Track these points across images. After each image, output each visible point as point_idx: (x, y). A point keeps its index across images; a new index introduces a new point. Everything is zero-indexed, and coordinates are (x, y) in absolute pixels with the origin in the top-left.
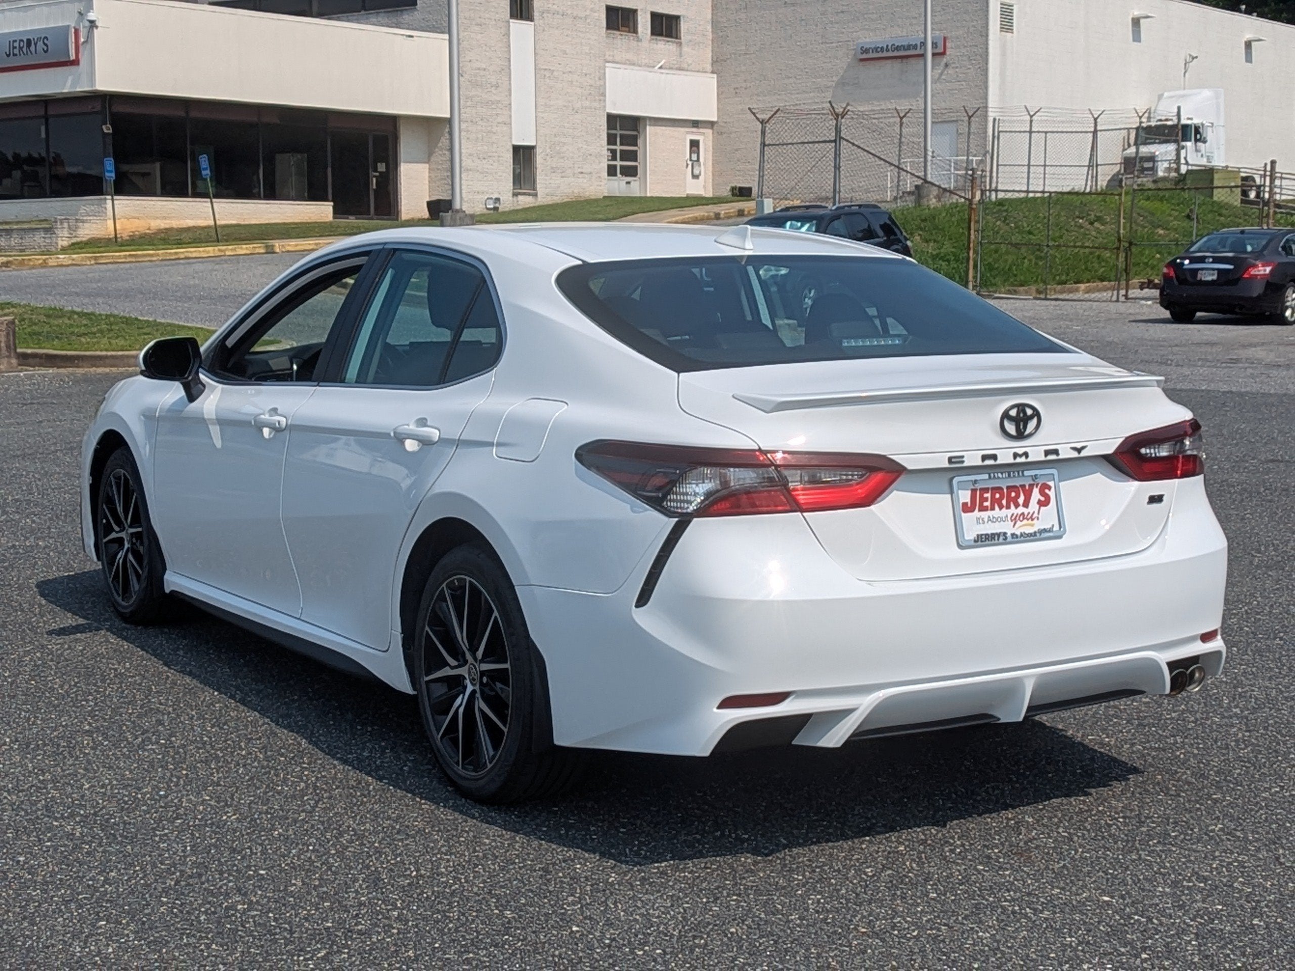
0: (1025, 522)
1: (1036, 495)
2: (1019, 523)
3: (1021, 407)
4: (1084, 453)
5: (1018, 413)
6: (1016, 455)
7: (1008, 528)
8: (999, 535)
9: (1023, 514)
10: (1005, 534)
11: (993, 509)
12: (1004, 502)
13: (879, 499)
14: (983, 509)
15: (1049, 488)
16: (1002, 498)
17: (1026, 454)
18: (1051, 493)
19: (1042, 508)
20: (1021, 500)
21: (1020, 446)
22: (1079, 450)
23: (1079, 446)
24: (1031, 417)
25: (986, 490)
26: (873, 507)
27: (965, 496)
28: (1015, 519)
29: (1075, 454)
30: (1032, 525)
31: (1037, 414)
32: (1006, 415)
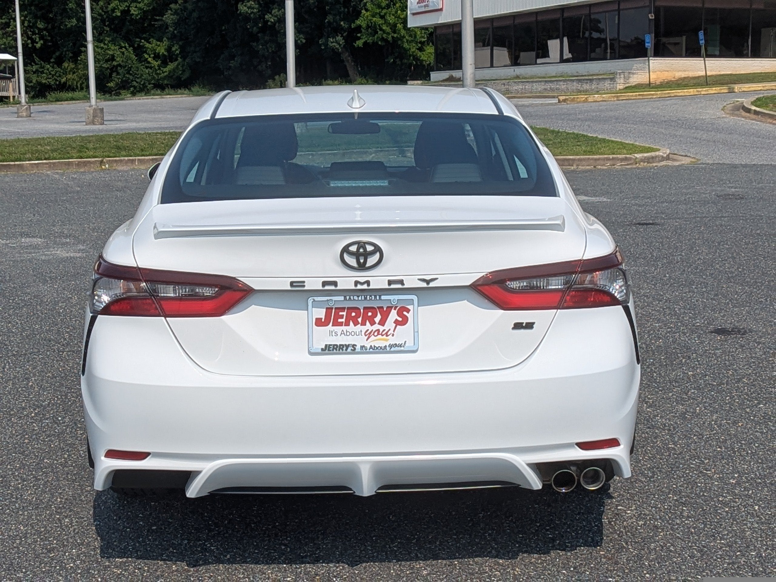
0: (380, 337)
1: (393, 315)
2: (373, 338)
3: (361, 244)
4: (432, 285)
5: (358, 248)
6: (356, 283)
7: (360, 341)
8: (347, 346)
9: (378, 330)
10: (354, 346)
11: (347, 324)
12: (360, 320)
13: (235, 309)
14: (338, 324)
15: (408, 311)
16: (358, 316)
17: (368, 283)
18: (410, 315)
19: (398, 327)
20: (378, 319)
21: (362, 276)
22: (428, 282)
23: (428, 278)
24: (372, 253)
25: (343, 309)
26: (222, 317)
27: (321, 313)
28: (369, 335)
29: (424, 285)
30: (387, 340)
31: (378, 249)
32: (345, 250)
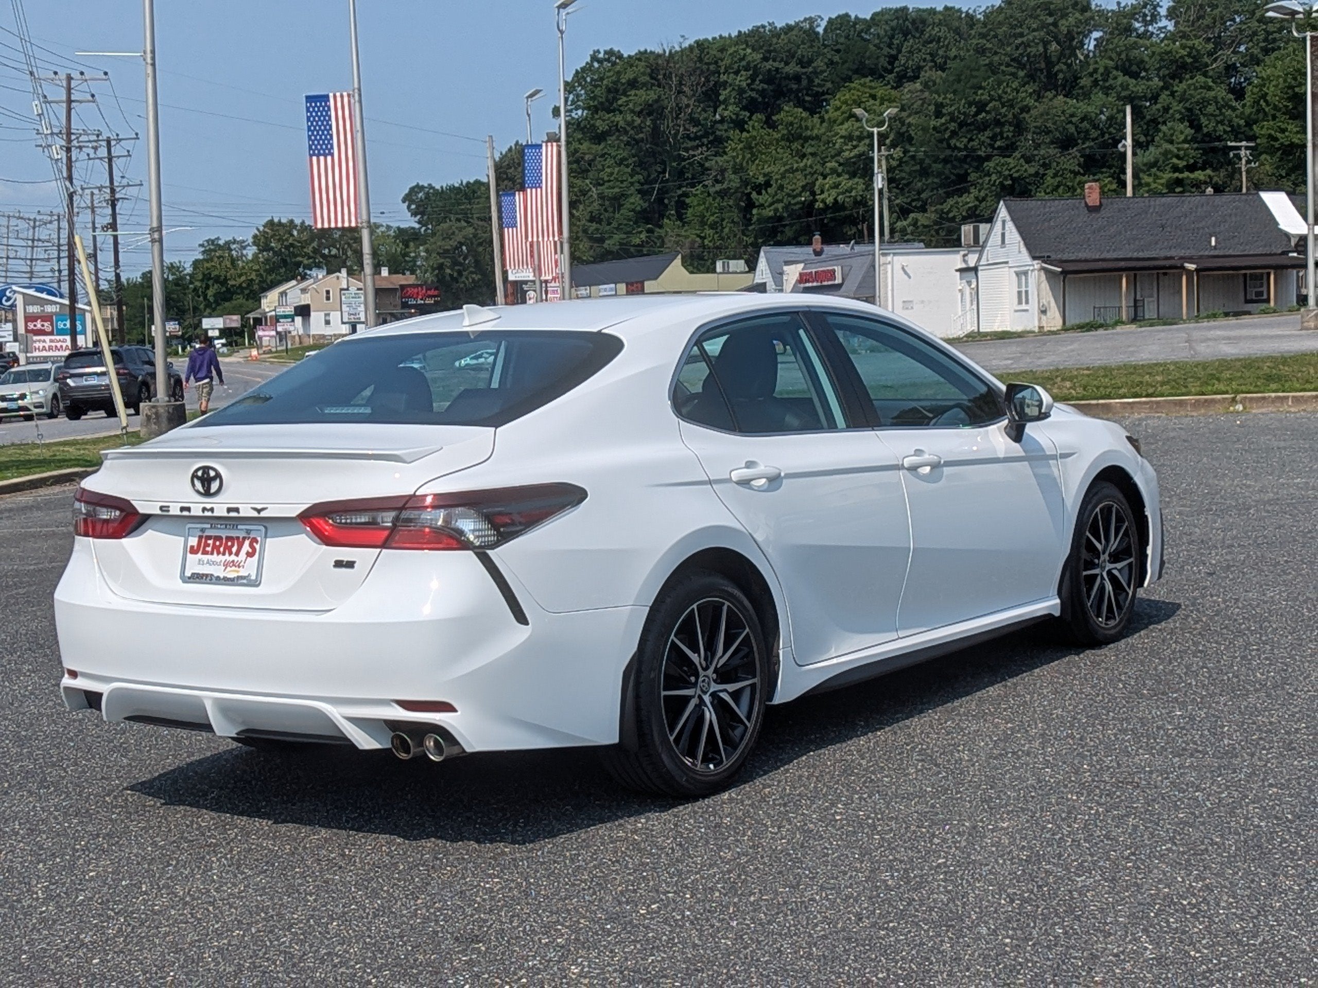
0: (234, 568)
1: (246, 547)
2: (229, 568)
3: (206, 469)
4: (263, 514)
5: (203, 474)
6: (204, 509)
7: (219, 572)
8: (207, 575)
9: (233, 561)
10: (212, 575)
11: (212, 553)
12: (222, 549)
13: (132, 534)
14: (205, 553)
15: (257, 542)
16: (220, 545)
17: (212, 510)
18: (257, 547)
19: (249, 559)
20: (234, 549)
21: (208, 502)
22: (259, 511)
23: (259, 507)
24: (214, 478)
25: (209, 538)
26: (124, 541)
27: (193, 541)
28: (226, 565)
29: (255, 514)
30: (238, 572)
31: (218, 476)
32: (194, 476)
